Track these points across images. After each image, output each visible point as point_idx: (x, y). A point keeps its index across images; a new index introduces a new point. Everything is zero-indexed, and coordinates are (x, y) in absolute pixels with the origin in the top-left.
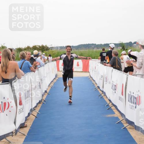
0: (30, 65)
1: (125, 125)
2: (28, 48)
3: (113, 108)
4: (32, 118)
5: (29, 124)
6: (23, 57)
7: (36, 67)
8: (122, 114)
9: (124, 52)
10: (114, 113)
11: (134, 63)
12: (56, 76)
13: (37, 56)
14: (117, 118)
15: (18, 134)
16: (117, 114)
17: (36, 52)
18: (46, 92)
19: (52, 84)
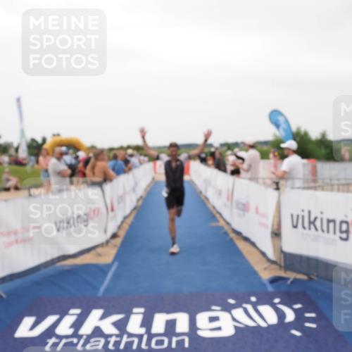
0: (124, 166)
1: (232, 235)
2: (121, 148)
3: (217, 216)
4: (126, 226)
5: (122, 233)
6: (115, 157)
7: (130, 169)
8: (228, 224)
9: (229, 152)
10: (217, 221)
11: (240, 166)
12: (153, 179)
13: (132, 156)
14: (222, 228)
15: (110, 244)
16: (222, 223)
17: (130, 151)
18: (141, 197)
19: (149, 189)
